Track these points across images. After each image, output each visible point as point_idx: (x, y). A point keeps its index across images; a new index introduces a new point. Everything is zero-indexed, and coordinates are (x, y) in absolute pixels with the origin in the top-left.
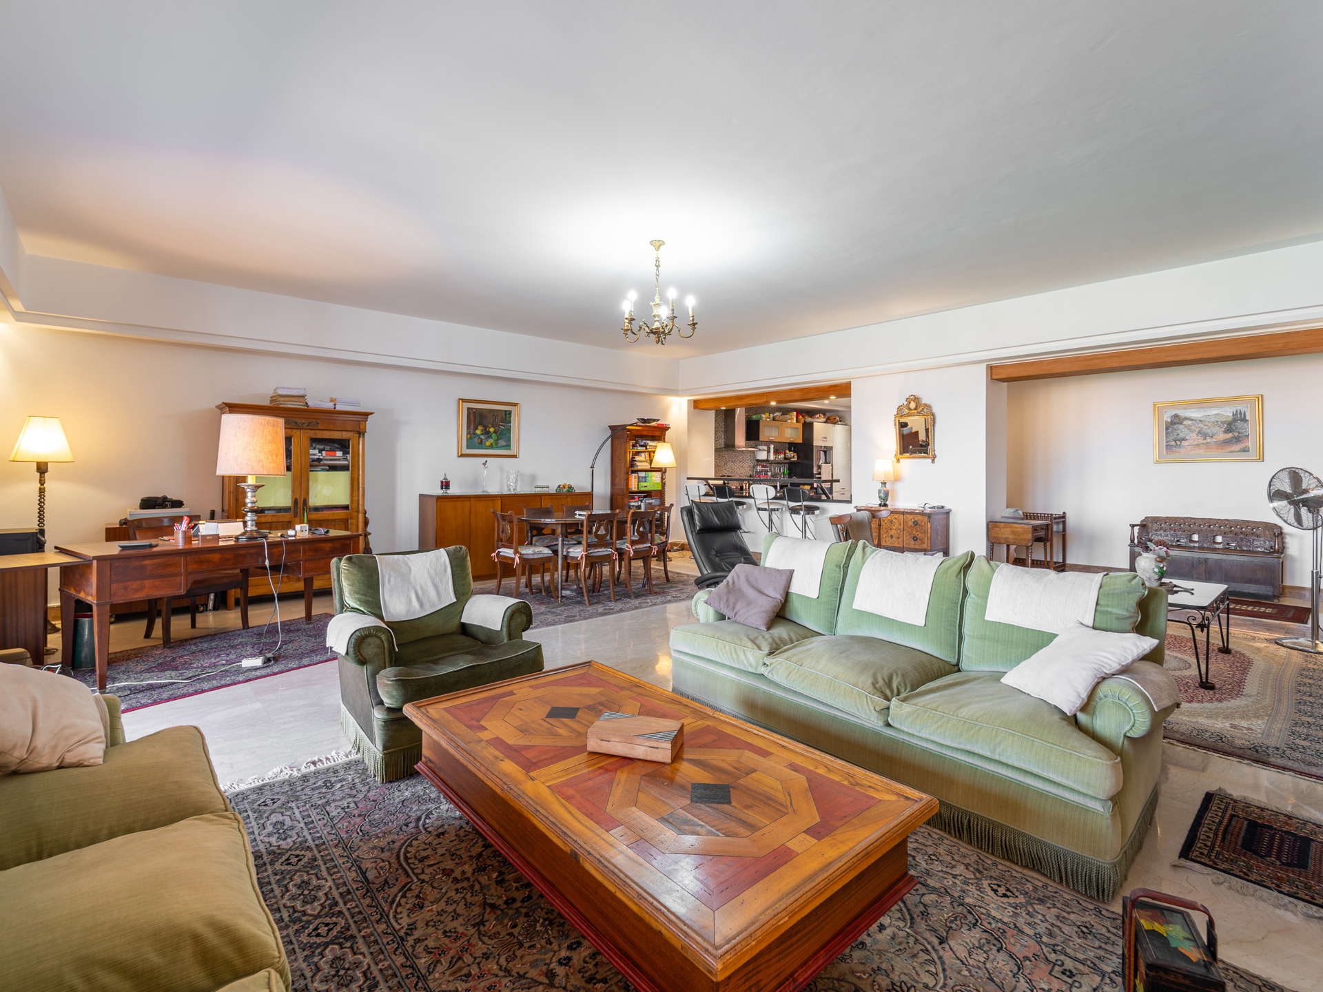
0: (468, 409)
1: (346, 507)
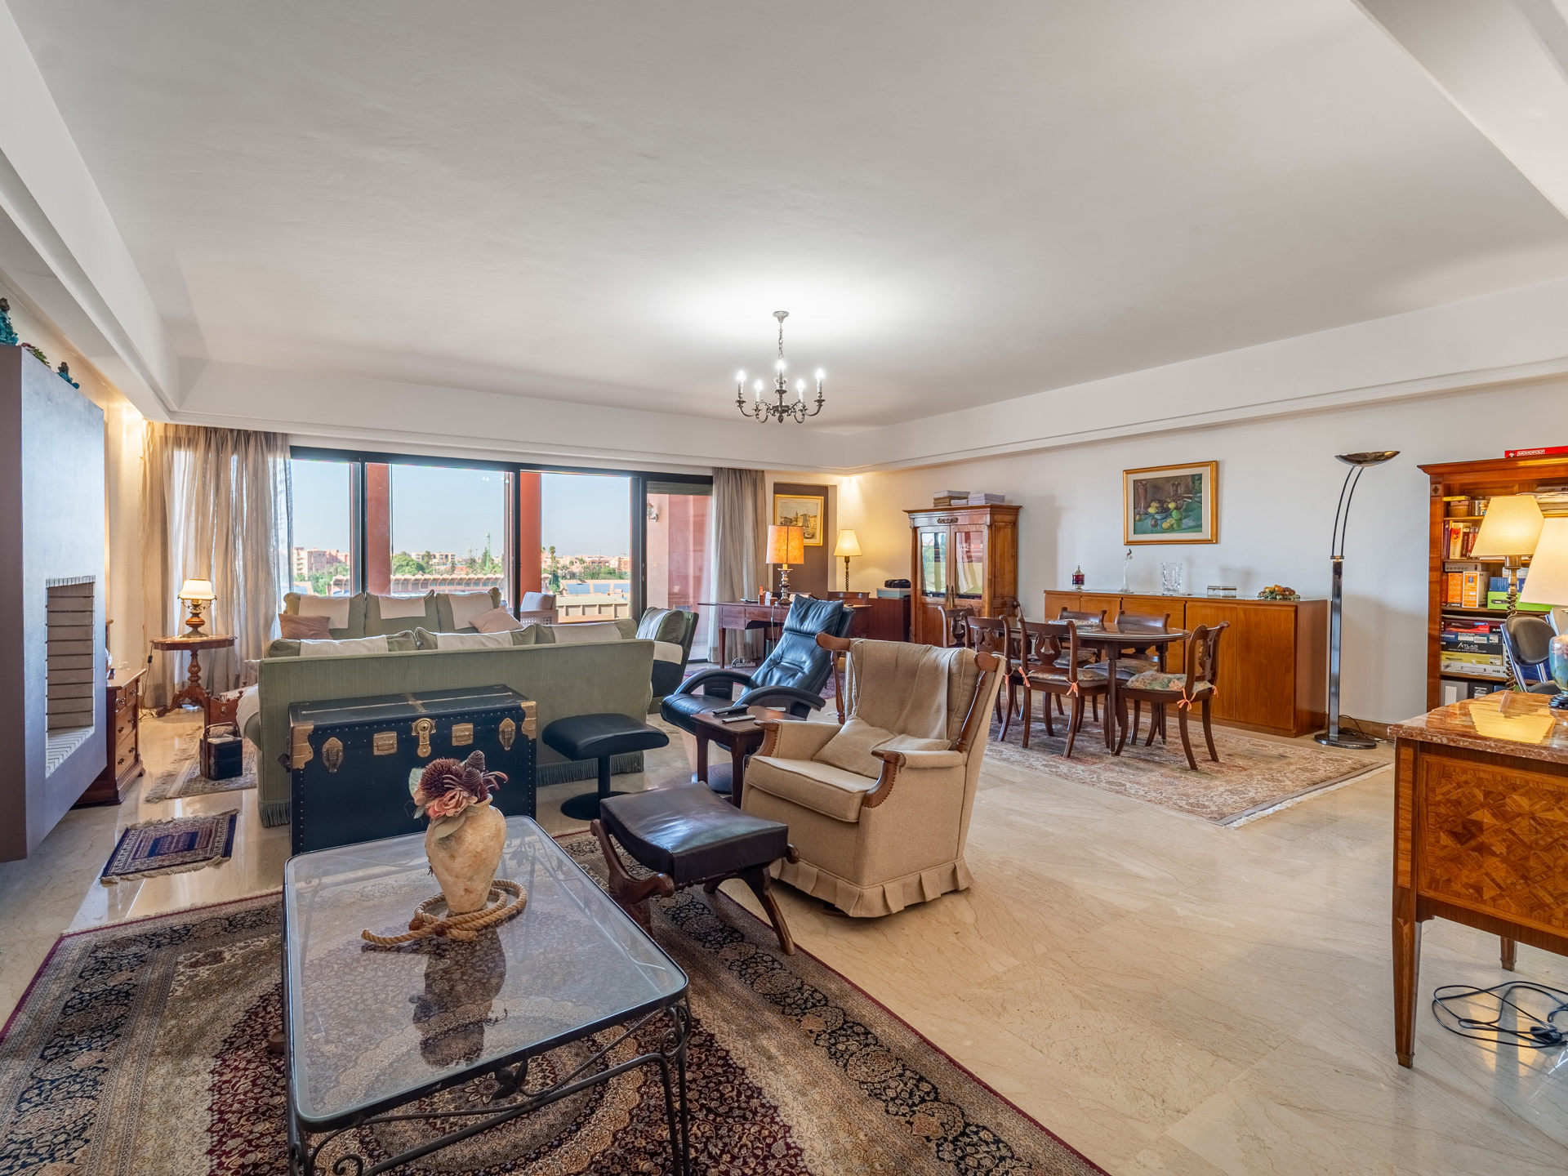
0: (1135, 481)
1: (980, 597)
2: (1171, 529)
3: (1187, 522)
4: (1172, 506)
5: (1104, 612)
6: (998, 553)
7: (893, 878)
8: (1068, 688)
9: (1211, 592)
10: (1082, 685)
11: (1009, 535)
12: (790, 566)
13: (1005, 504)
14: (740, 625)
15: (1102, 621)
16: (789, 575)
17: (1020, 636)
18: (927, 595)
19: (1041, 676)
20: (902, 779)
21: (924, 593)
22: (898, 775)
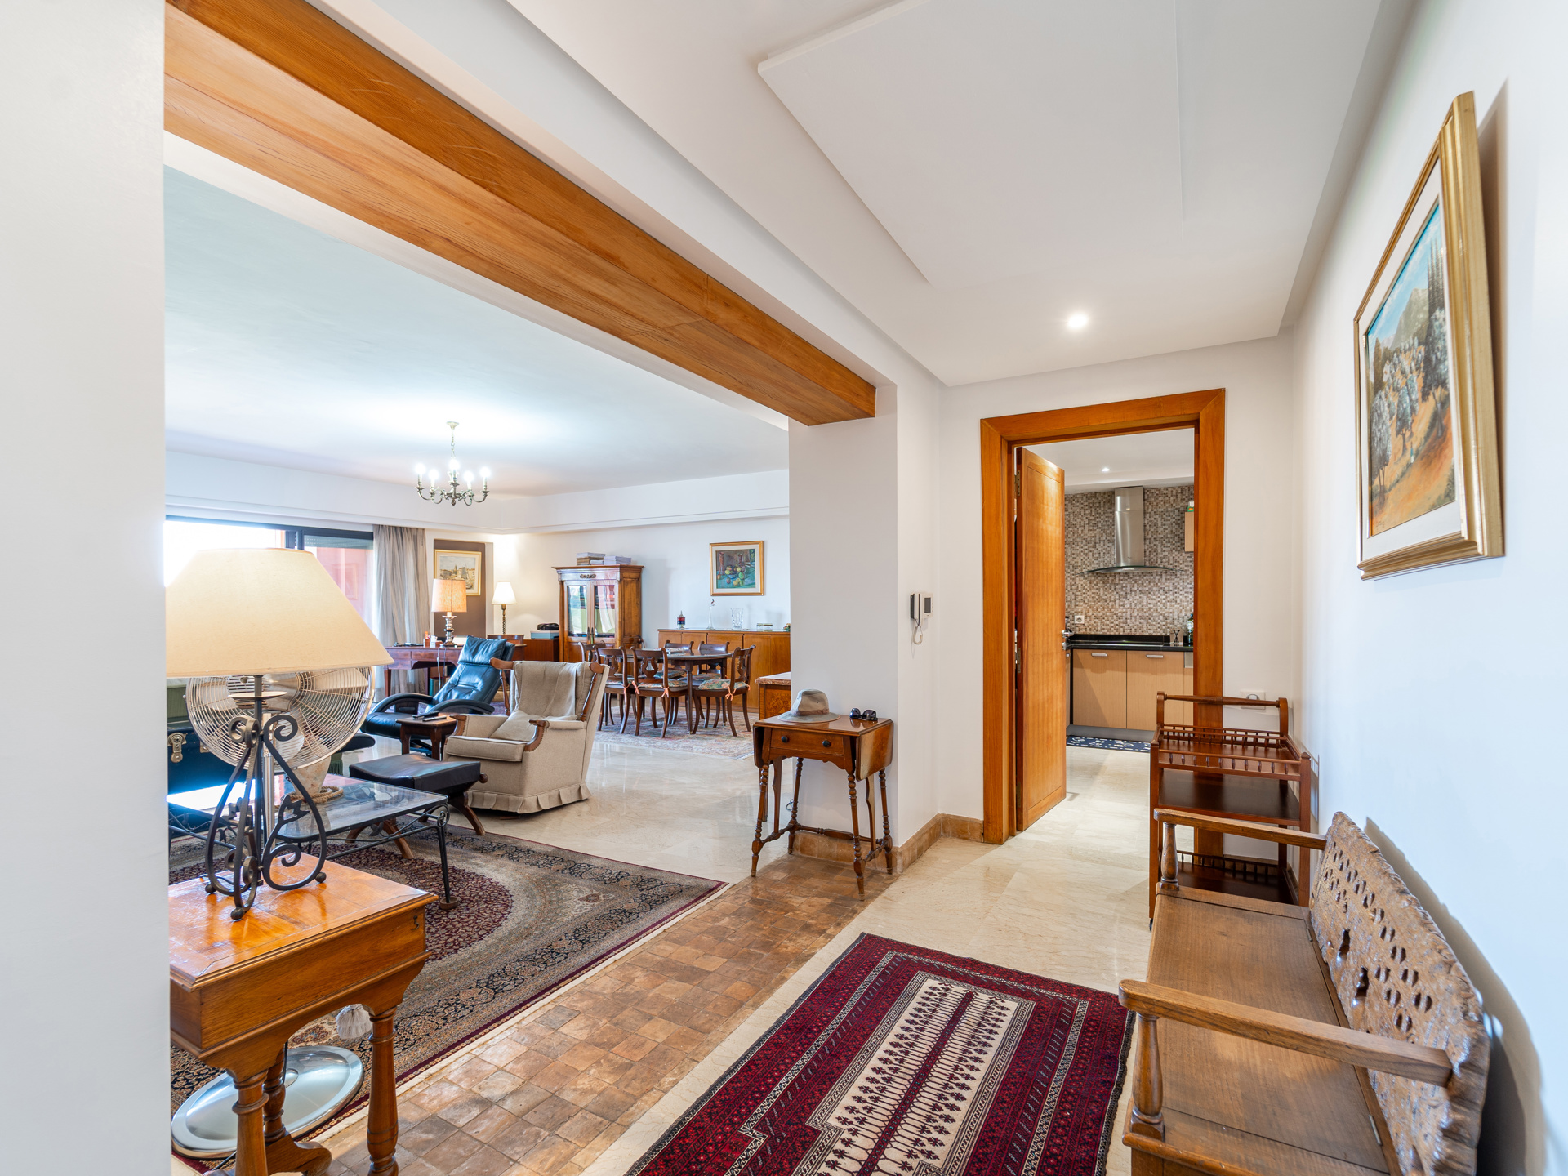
0: (717, 552)
1: (613, 636)
2: (738, 586)
3: (747, 581)
4: (739, 569)
5: (692, 643)
6: (626, 601)
7: (543, 792)
8: (663, 692)
9: (759, 628)
10: (672, 690)
11: (635, 588)
12: (453, 614)
13: (632, 564)
14: (408, 665)
15: (691, 649)
16: (453, 621)
17: (632, 661)
18: (573, 635)
19: (646, 686)
20: (548, 735)
21: (571, 634)
22: (545, 734)
